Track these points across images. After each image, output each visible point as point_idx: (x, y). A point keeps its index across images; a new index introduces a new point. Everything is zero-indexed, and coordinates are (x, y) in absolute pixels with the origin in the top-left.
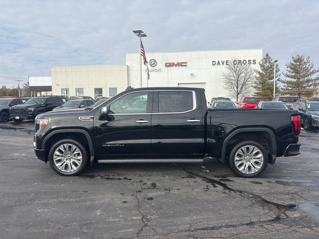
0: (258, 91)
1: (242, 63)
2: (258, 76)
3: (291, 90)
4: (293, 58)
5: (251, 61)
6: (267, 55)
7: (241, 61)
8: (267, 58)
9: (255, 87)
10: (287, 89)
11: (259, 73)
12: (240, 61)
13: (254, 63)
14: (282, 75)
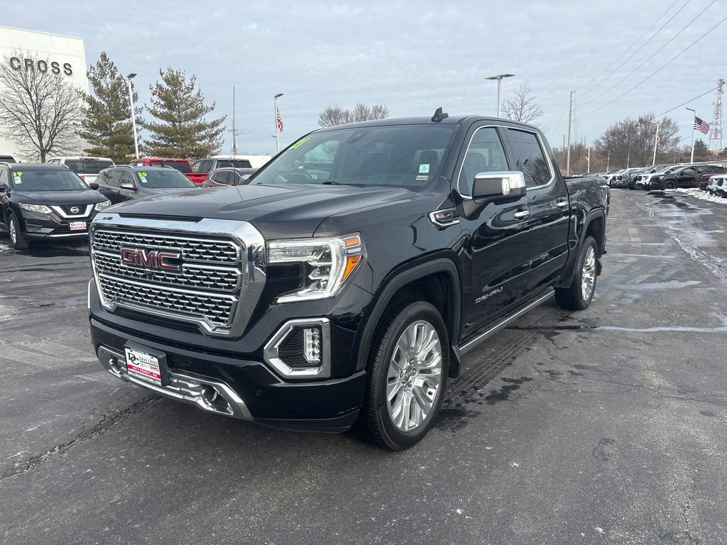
0: (95, 146)
1: (36, 67)
2: (87, 106)
3: (165, 146)
4: (162, 74)
5: (58, 65)
6: (104, 57)
7: (32, 62)
8: (104, 64)
9: (84, 136)
10: (157, 144)
11: (91, 101)
12: (29, 63)
13: (68, 72)
14: (144, 109)
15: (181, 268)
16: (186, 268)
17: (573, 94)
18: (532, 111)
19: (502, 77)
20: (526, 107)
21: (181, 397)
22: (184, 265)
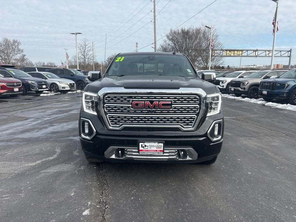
15: (172, 107)
16: (173, 107)
17: (93, 43)
18: (89, 48)
19: (77, 34)
20: (87, 47)
21: (168, 157)
22: (173, 106)
